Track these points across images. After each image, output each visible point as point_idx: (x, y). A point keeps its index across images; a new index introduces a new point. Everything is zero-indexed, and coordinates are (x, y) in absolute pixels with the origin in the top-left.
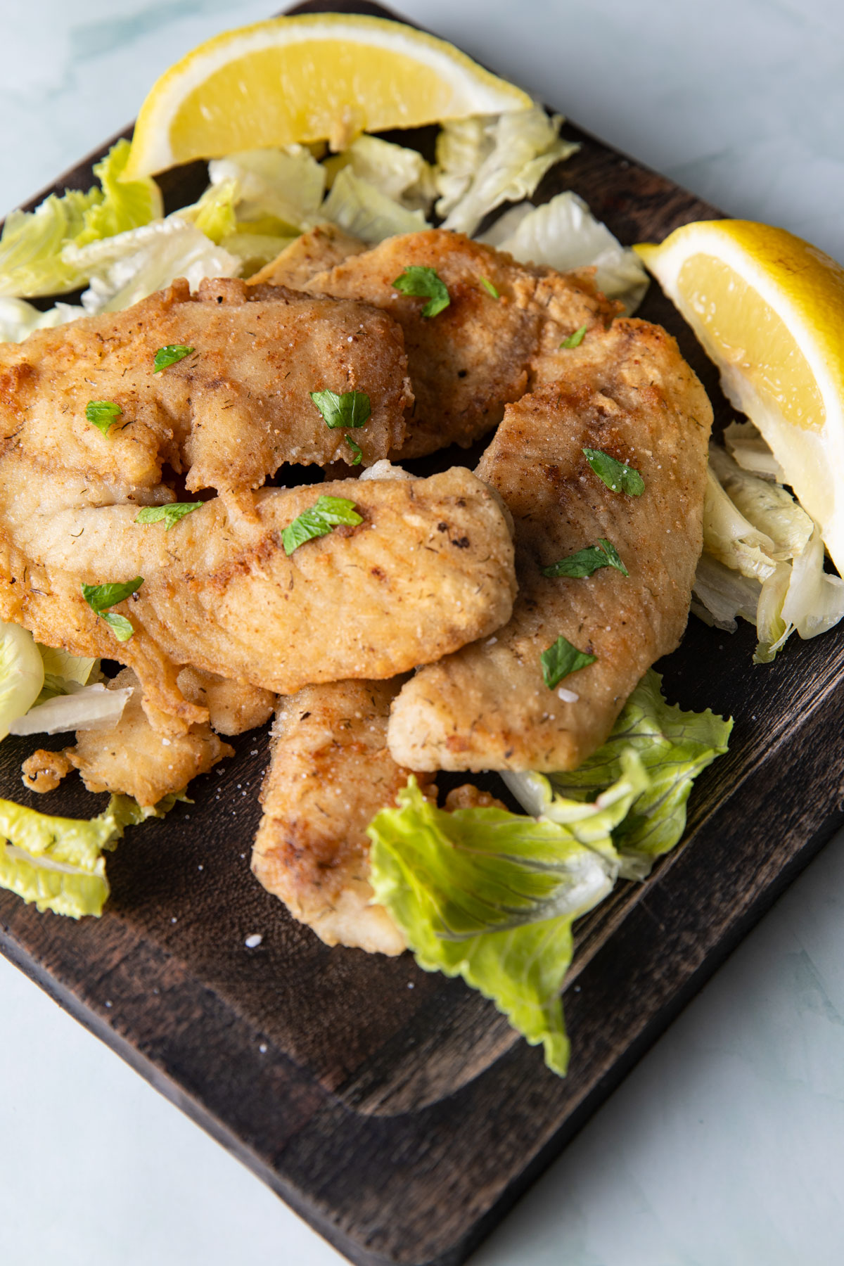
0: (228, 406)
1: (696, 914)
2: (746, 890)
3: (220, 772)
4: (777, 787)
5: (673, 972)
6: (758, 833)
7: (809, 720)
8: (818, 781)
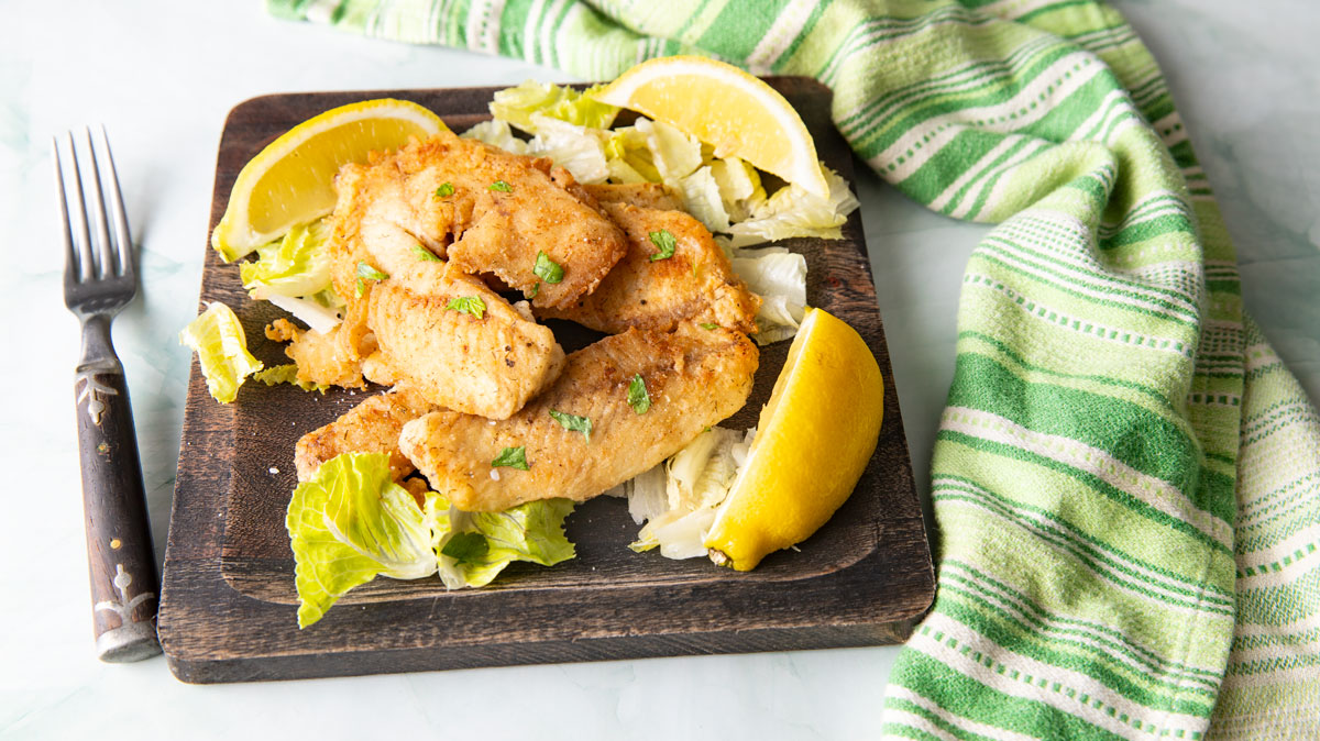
0: (498, 227)
1: (451, 625)
2: (485, 635)
3: (352, 393)
4: (557, 606)
5: (410, 640)
6: (523, 616)
7: (611, 590)
8: (579, 620)
